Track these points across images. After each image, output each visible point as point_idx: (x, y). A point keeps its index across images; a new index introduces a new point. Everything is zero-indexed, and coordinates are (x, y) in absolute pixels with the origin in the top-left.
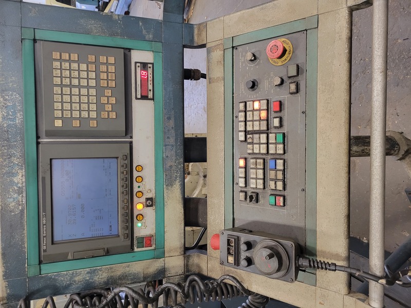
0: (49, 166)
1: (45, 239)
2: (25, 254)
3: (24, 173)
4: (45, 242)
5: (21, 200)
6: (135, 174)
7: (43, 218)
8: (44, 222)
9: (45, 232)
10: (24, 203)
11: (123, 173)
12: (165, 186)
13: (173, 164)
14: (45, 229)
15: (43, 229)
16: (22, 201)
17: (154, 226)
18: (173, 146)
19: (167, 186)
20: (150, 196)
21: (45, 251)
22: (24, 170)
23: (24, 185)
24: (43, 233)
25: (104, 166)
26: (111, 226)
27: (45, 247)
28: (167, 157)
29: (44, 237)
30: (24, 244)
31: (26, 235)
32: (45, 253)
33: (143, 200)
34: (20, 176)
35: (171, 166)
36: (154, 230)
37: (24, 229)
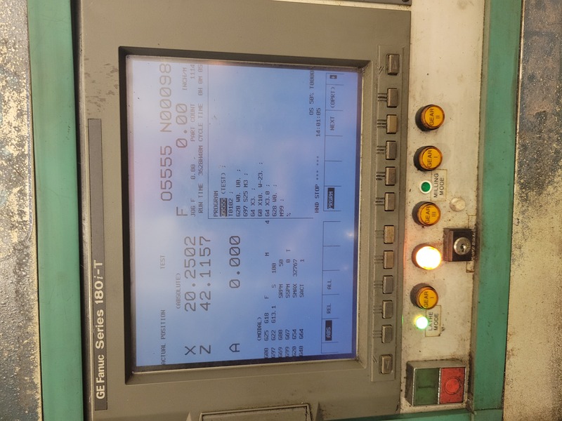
0: (116, 76)
1: (101, 360)
2: (33, 410)
3: (25, 105)
4: (101, 373)
5: (15, 208)
6: (416, 139)
7: (93, 281)
8: (99, 295)
9: (101, 336)
10: (26, 218)
11: (383, 124)
12: (516, 188)
13: (547, 107)
14: (100, 322)
15: (95, 323)
16: (21, 213)
17: (465, 331)
18: (552, 38)
19: (523, 186)
20: (460, 221)
21: (102, 405)
22: (25, 93)
23: (27, 149)
24: (95, 339)
25: (312, 99)
26: (329, 324)
27: (101, 390)
28: (532, 78)
29: (96, 352)
30: (31, 372)
31: (36, 338)
32: (103, 414)
33: (436, 233)
34: (13, 113)
35: (542, 116)
36: (468, 343)
37: (30, 319)
